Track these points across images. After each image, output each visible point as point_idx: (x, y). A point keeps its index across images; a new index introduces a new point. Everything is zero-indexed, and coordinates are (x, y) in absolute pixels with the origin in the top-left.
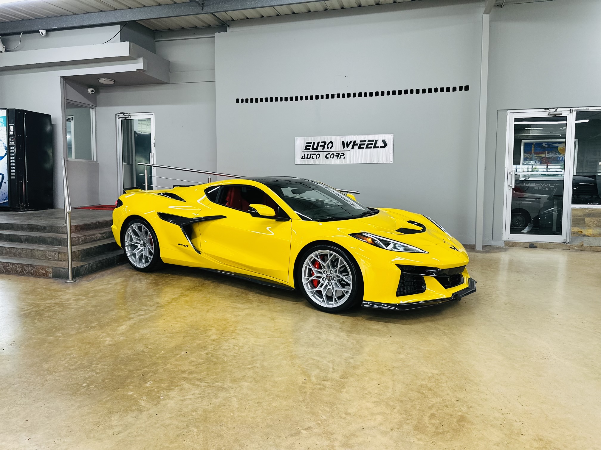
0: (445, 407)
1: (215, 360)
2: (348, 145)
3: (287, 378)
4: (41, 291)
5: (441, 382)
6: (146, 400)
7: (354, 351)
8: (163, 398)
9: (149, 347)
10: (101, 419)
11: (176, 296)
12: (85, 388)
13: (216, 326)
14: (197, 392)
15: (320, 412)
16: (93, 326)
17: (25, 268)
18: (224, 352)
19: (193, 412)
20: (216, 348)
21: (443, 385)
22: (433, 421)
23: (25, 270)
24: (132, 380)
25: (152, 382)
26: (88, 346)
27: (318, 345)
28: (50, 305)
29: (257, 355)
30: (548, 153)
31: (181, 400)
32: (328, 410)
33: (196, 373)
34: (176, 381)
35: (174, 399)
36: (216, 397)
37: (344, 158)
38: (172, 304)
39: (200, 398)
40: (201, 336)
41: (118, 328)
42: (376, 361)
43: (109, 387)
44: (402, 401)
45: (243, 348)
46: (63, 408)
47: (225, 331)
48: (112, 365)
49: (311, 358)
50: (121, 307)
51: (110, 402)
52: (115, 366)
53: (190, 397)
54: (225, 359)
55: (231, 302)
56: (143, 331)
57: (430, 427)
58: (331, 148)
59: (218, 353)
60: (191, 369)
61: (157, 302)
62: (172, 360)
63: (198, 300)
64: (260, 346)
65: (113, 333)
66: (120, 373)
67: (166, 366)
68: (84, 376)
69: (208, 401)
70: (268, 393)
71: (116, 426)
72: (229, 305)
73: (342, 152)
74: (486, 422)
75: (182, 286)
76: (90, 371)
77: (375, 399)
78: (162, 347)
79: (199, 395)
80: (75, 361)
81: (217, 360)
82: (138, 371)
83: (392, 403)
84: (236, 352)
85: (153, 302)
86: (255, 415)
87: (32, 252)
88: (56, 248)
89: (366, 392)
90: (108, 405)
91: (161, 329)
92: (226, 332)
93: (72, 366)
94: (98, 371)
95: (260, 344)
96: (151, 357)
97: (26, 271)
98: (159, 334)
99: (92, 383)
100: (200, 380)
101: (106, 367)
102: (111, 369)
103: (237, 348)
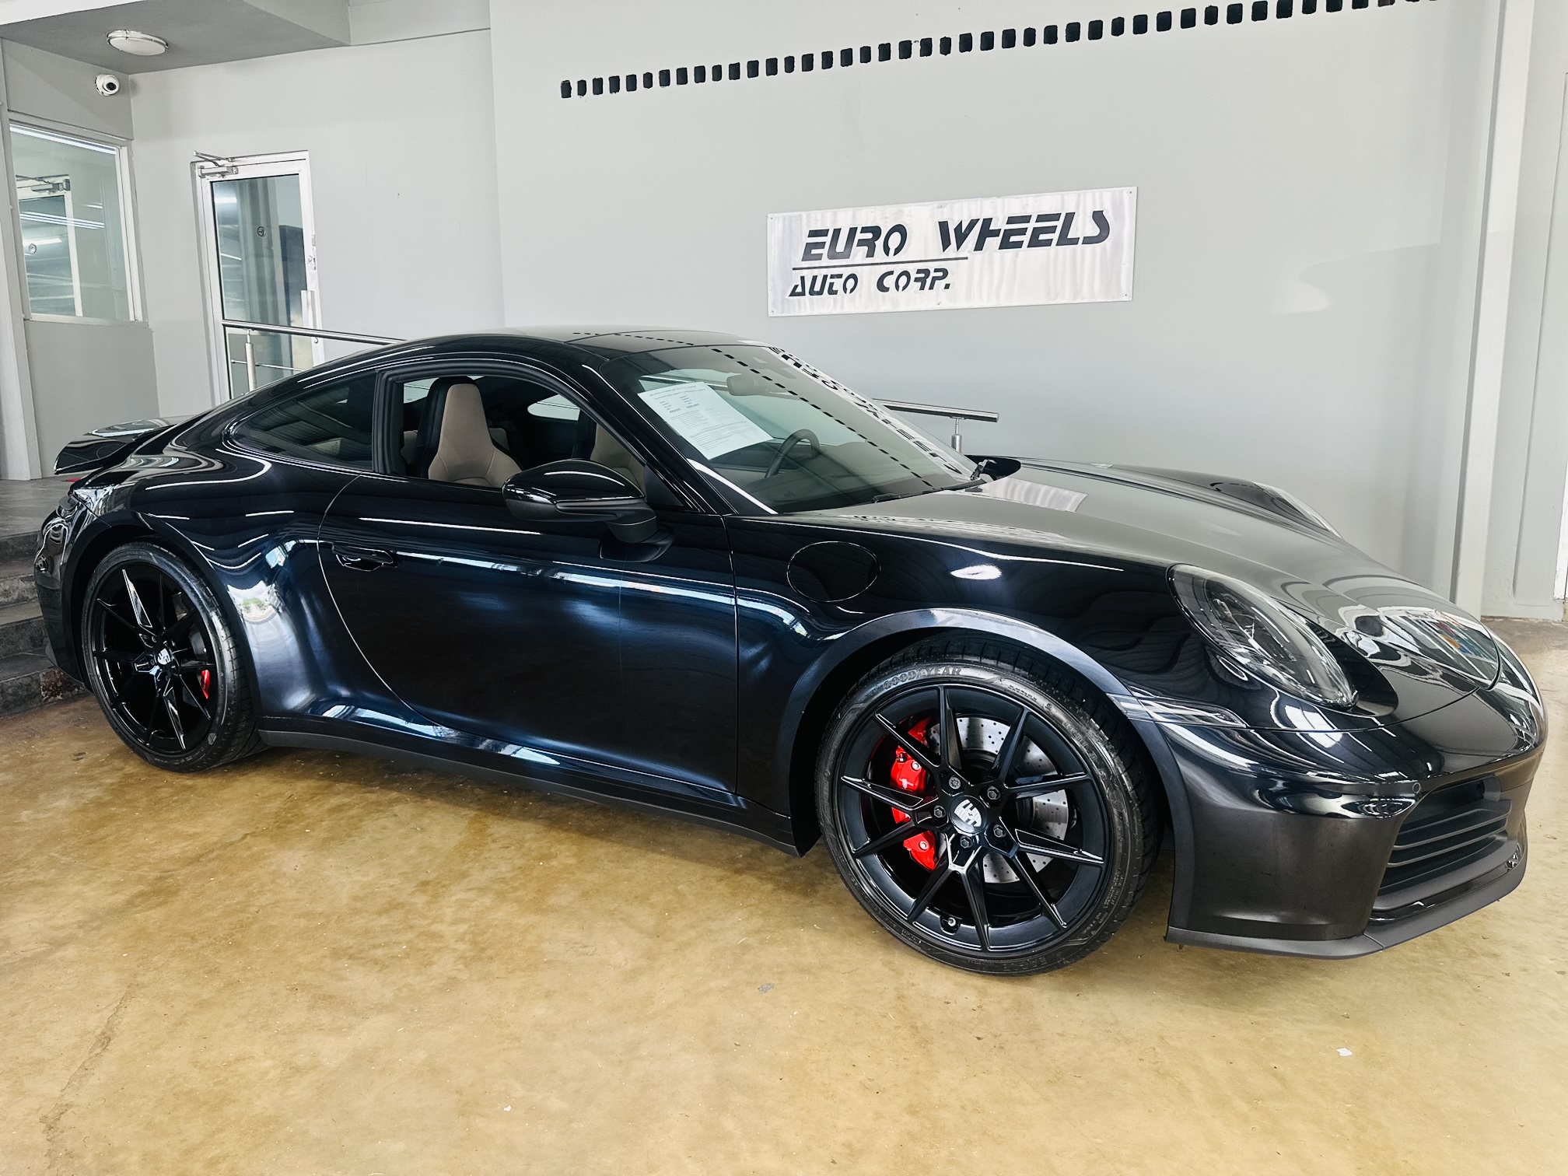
2: (961, 237)
37: (947, 286)
58: (897, 251)
73: (937, 265)
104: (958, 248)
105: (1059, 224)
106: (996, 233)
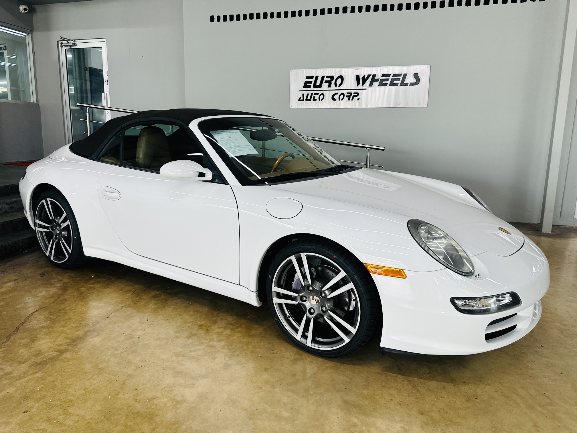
2: (364, 81)
37: (358, 99)
58: (340, 85)
73: (355, 91)
104: (363, 85)
105: (401, 78)
106: (377, 80)
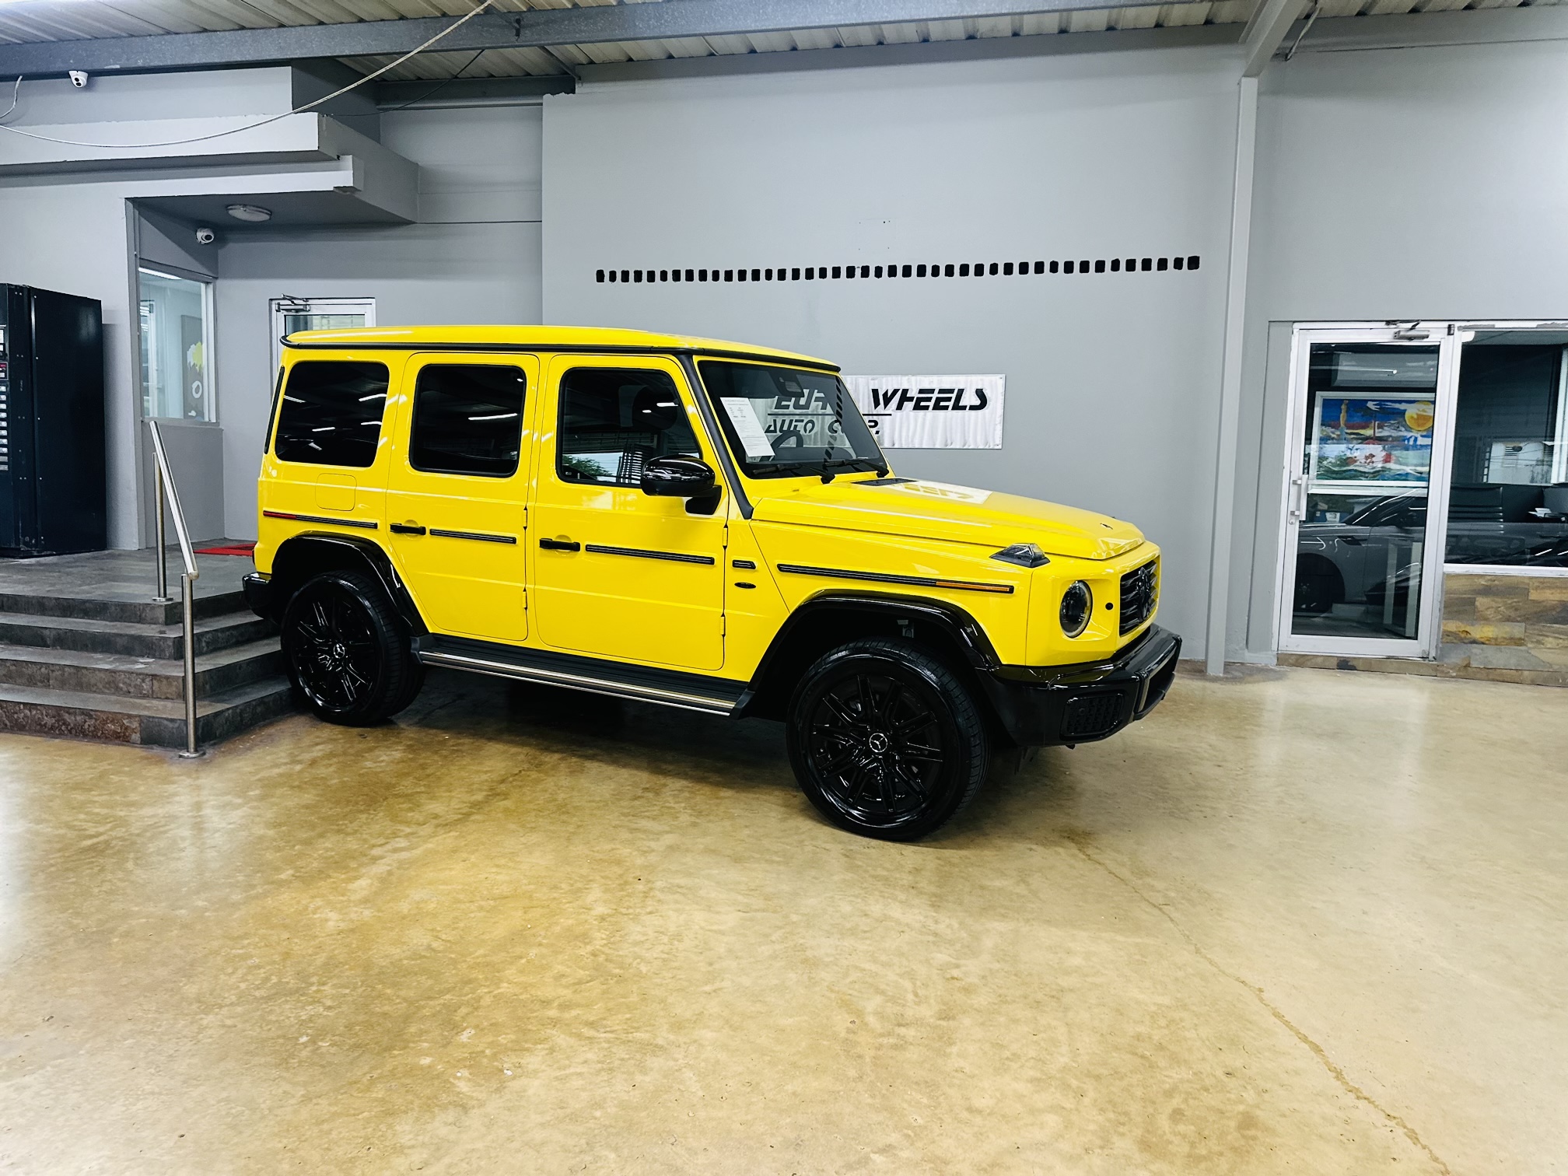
0: (1202, 1092)
1: (617, 971)
2: (887, 400)
3: (806, 1018)
4: (120, 781)
5: (1183, 1027)
6: (469, 1080)
7: (958, 946)
8: (509, 1073)
9: (444, 937)
10: (370, 1129)
11: (479, 797)
12: (308, 1049)
13: (598, 878)
14: (590, 1056)
15: (905, 1105)
16: (283, 881)
17: (66, 716)
18: (636, 949)
19: (596, 1110)
20: (612, 939)
21: (1187, 1034)
22: (1181, 1128)
23: (64, 724)
24: (422, 1027)
25: (473, 1032)
26: (285, 935)
27: (865, 932)
28: (156, 820)
29: (720, 958)
30: (1380, 427)
31: (557, 1078)
32: (925, 1101)
33: (578, 1005)
34: (535, 1029)
35: (540, 1074)
36: (643, 1070)
38: (473, 818)
39: (603, 1073)
40: (568, 905)
41: (351, 886)
42: (1016, 975)
43: (368, 1044)
44: (1098, 1078)
45: (680, 938)
46: (264, 1102)
47: (624, 893)
48: (361, 986)
49: (856, 967)
50: (344, 827)
51: (380, 1086)
52: (369, 989)
53: (578, 1070)
54: (644, 969)
55: (624, 814)
56: (417, 894)
57: (1176, 1142)
59: (621, 953)
60: (562, 994)
61: (432, 814)
62: (510, 972)
63: (536, 807)
64: (722, 933)
65: (341, 898)
66: (386, 1008)
67: (499, 988)
68: (297, 1017)
69: (626, 1080)
70: (769, 1058)
71: (413, 1147)
72: (617, 822)
73: (871, 418)
74: (1306, 1129)
75: (489, 769)
76: (311, 1004)
77: (1032, 1073)
78: (476, 937)
79: (600, 1065)
80: (263, 975)
81: (622, 971)
82: (431, 1003)
83: (1074, 1083)
84: (666, 948)
85: (424, 814)
86: (749, 1117)
87: (80, 673)
88: (142, 663)
89: (1007, 1054)
90: (379, 1092)
91: (460, 887)
92: (629, 895)
93: (258, 989)
94: (329, 1003)
95: (722, 928)
96: (454, 962)
97: (69, 724)
98: (459, 901)
99: (321, 1035)
100: (591, 1025)
101: (347, 991)
102: (361, 996)
103: (665, 939)
104: (886, 406)
105: (954, 396)
106: (911, 399)
